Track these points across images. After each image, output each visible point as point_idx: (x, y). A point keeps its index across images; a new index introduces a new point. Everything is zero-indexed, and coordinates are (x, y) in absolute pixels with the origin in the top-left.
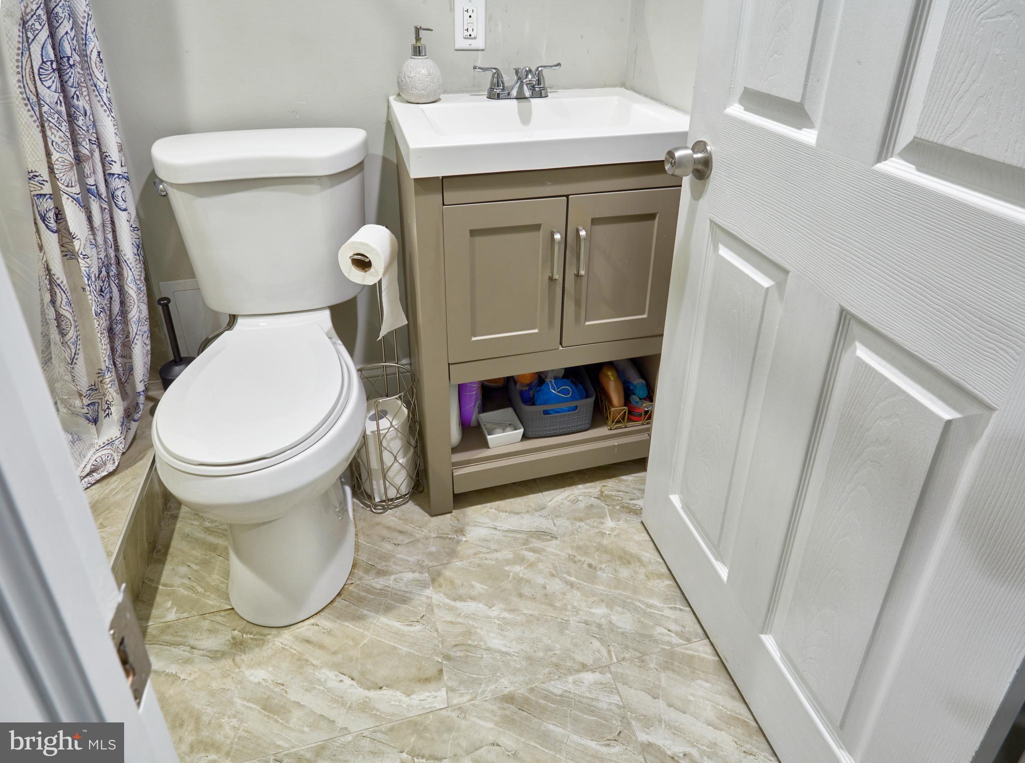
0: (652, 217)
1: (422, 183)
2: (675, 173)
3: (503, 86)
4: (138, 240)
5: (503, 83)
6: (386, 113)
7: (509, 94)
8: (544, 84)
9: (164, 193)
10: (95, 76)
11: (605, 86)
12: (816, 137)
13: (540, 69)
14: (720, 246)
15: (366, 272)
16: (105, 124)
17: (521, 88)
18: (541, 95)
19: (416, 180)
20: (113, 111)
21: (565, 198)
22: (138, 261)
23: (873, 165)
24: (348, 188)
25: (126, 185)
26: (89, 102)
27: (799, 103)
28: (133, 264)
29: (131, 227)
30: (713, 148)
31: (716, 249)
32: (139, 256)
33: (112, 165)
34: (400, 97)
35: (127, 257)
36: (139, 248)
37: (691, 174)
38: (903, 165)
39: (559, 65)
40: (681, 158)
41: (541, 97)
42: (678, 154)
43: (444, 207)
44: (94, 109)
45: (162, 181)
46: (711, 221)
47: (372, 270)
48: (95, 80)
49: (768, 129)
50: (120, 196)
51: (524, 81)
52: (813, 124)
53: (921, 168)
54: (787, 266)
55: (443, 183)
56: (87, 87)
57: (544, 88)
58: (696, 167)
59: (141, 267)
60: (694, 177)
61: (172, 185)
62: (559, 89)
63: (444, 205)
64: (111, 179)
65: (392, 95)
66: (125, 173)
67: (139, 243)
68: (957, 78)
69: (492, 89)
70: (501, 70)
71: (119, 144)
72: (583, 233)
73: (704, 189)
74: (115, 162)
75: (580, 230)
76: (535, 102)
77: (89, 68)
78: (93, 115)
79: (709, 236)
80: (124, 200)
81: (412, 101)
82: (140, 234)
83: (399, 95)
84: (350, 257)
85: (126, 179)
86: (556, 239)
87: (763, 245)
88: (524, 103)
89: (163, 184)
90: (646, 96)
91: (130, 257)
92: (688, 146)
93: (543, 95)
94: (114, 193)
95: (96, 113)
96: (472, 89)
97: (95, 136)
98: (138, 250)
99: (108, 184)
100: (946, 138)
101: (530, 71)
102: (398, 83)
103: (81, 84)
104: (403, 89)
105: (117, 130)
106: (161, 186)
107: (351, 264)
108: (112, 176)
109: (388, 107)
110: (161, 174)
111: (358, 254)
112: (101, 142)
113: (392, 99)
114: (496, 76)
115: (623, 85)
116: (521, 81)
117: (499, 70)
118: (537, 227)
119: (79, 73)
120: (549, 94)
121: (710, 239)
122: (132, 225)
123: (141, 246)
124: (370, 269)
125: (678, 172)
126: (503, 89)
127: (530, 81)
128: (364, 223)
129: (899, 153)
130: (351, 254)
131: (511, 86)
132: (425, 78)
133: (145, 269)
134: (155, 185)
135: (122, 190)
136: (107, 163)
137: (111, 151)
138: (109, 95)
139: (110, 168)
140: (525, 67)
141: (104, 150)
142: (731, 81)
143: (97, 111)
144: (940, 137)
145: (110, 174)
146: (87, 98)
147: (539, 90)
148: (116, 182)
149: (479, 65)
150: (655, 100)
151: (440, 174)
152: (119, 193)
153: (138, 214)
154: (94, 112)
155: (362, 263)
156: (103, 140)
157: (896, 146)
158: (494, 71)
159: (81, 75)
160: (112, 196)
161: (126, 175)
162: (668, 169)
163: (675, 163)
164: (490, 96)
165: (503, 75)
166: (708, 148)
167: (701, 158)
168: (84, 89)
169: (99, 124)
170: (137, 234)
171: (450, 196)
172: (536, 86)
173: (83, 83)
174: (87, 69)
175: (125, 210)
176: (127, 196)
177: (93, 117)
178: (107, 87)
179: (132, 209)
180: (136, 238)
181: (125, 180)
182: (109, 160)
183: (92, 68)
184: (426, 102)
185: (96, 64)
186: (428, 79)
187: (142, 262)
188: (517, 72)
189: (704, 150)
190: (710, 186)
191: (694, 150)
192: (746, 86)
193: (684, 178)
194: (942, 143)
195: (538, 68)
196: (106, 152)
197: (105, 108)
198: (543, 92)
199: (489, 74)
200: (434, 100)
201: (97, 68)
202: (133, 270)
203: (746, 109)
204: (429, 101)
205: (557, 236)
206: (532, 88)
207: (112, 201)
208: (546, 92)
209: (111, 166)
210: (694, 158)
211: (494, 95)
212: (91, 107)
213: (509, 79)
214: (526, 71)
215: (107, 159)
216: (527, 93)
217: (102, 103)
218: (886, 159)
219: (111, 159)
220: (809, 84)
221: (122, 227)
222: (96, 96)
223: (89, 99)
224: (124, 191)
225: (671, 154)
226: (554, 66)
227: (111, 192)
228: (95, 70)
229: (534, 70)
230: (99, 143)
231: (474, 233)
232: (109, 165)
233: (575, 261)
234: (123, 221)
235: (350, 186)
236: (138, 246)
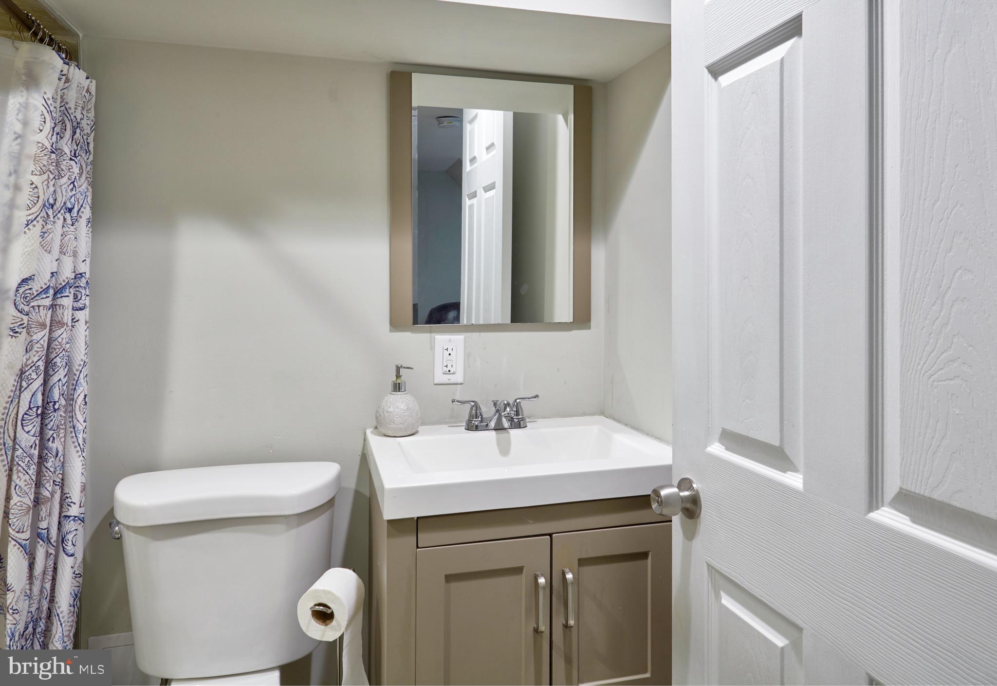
0: (644, 555)
1: (397, 525)
2: (662, 513)
3: (481, 418)
4: (78, 588)
5: (481, 415)
6: (362, 445)
7: (487, 425)
8: (523, 415)
9: (117, 536)
10: (76, 418)
11: (584, 414)
12: (802, 481)
13: (518, 401)
14: (723, 594)
15: (326, 625)
16: (74, 465)
17: (499, 420)
18: (520, 426)
19: (389, 521)
20: (85, 450)
21: (549, 537)
22: (72, 613)
23: (866, 514)
24: (315, 527)
25: (80, 528)
26: (63, 443)
27: (778, 447)
28: (66, 618)
29: (74, 573)
30: (700, 486)
31: (718, 598)
32: (74, 607)
33: (71, 507)
34: (377, 430)
35: (61, 609)
36: (77, 598)
37: (681, 513)
38: (895, 515)
39: (537, 396)
40: (668, 497)
41: (520, 427)
42: (664, 493)
43: (418, 549)
44: (66, 450)
45: (118, 523)
46: (709, 565)
47: (334, 623)
48: (75, 421)
49: (753, 470)
50: (70, 540)
51: (503, 414)
52: (795, 466)
53: (915, 520)
54: (799, 622)
55: (417, 525)
56: (65, 429)
57: (523, 419)
58: (684, 505)
59: (73, 621)
60: (683, 515)
61: (128, 527)
62: (538, 419)
63: (418, 547)
64: (65, 522)
65: (370, 428)
66: (81, 514)
67: (78, 592)
68: (926, 433)
69: (469, 421)
70: (479, 403)
71: (83, 484)
72: (569, 576)
73: (696, 529)
74: (74, 503)
75: (567, 573)
76: (514, 433)
77: (72, 411)
78: (64, 456)
79: (708, 582)
80: (73, 545)
81: (390, 434)
82: (81, 582)
83: (376, 428)
84: (311, 608)
85: (81, 520)
86: (541, 583)
87: (768, 595)
88: (503, 435)
89: (120, 525)
90: (626, 425)
91: (64, 610)
92: (673, 484)
93: (522, 426)
94: (65, 536)
95: (68, 453)
96: (450, 421)
97: (61, 477)
98: (74, 600)
99: (61, 526)
100: (932, 491)
101: (508, 404)
102: (377, 418)
103: (61, 427)
104: (381, 423)
105: (84, 469)
106: (117, 528)
107: (312, 617)
108: (67, 518)
109: (365, 440)
110: (120, 516)
111: (320, 605)
112: (65, 483)
113: (368, 432)
114: (474, 408)
115: (602, 413)
116: (499, 414)
117: (477, 403)
118: (518, 570)
119: (61, 416)
120: (528, 424)
121: (710, 584)
122: (75, 571)
123: (79, 595)
124: (333, 621)
125: (666, 511)
126: (481, 421)
127: (508, 414)
128: (328, 567)
129: (890, 503)
130: (312, 605)
131: (489, 417)
132: (404, 412)
133: (77, 623)
134: (110, 527)
135: (74, 533)
136: (66, 505)
137: (74, 492)
138: (85, 435)
139: (67, 510)
140: (503, 401)
141: (66, 490)
142: (709, 421)
143: (69, 452)
144: (926, 489)
145: (66, 516)
146: (63, 440)
147: (518, 423)
148: (70, 525)
149: (457, 398)
150: (636, 429)
151: (415, 514)
152: (70, 537)
153: (84, 559)
154: (66, 453)
155: (324, 615)
156: (68, 480)
157: (885, 495)
158: (473, 404)
159: (63, 418)
160: (63, 540)
161: (82, 515)
162: (656, 508)
163: (661, 502)
164: (469, 428)
165: (481, 407)
166: (694, 486)
167: (688, 495)
168: (62, 431)
169: (68, 465)
170: (78, 582)
171: (425, 538)
172: (515, 417)
173: (62, 425)
174: (70, 412)
175: (72, 555)
176: (78, 539)
177: (64, 458)
178: (85, 428)
179: (80, 553)
180: (76, 586)
181: (79, 521)
182: (68, 502)
183: (75, 411)
184: (404, 435)
185: (80, 407)
186: (406, 414)
187: (75, 614)
188: (495, 404)
189: (690, 488)
190: (702, 526)
191: (681, 487)
192: (724, 427)
193: (673, 517)
194: (929, 496)
195: (516, 400)
196: (68, 493)
197: (78, 448)
198: (522, 422)
199: (468, 407)
200: (412, 433)
201: (80, 410)
202: (63, 625)
203: (727, 449)
204: (406, 435)
205: (542, 580)
206: (510, 419)
207: (61, 545)
208: (525, 423)
209: (69, 507)
210: (680, 496)
211: (472, 426)
212: (64, 448)
213: (488, 411)
214: (505, 404)
215: (67, 501)
216: (506, 424)
217: (76, 444)
218: (878, 508)
219: (70, 501)
220: (785, 429)
221: (64, 576)
222: (73, 437)
223: (64, 441)
224: (76, 535)
225: (656, 492)
226: (532, 398)
227: (62, 536)
228: (78, 413)
229: (511, 402)
230: (62, 485)
231: (449, 578)
232: (67, 506)
233: (562, 609)
234: (66, 568)
235: (317, 525)
236: (76, 595)
